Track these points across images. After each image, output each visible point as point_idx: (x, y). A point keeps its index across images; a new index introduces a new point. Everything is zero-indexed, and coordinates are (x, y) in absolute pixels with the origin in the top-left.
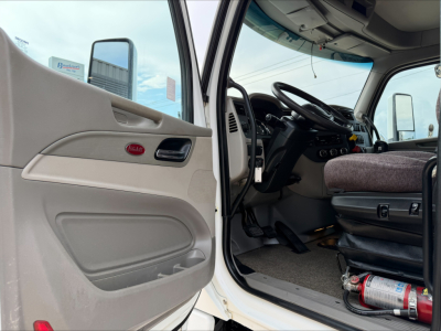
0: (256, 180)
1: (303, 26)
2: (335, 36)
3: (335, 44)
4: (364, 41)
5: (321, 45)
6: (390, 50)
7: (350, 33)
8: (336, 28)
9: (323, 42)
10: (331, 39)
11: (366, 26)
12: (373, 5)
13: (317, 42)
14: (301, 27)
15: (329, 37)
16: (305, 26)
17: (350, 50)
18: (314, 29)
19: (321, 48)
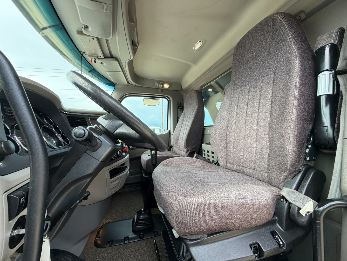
1: (86, 27)
2: (105, 57)
3: (102, 63)
4: (121, 70)
5: (92, 59)
6: (128, 83)
7: (117, 59)
8: (109, 49)
9: (94, 56)
10: (102, 57)
11: (130, 59)
12: (138, 47)
13: (89, 54)
14: (83, 27)
15: (101, 54)
16: (89, 28)
17: (108, 73)
18: (95, 38)
19: (92, 61)
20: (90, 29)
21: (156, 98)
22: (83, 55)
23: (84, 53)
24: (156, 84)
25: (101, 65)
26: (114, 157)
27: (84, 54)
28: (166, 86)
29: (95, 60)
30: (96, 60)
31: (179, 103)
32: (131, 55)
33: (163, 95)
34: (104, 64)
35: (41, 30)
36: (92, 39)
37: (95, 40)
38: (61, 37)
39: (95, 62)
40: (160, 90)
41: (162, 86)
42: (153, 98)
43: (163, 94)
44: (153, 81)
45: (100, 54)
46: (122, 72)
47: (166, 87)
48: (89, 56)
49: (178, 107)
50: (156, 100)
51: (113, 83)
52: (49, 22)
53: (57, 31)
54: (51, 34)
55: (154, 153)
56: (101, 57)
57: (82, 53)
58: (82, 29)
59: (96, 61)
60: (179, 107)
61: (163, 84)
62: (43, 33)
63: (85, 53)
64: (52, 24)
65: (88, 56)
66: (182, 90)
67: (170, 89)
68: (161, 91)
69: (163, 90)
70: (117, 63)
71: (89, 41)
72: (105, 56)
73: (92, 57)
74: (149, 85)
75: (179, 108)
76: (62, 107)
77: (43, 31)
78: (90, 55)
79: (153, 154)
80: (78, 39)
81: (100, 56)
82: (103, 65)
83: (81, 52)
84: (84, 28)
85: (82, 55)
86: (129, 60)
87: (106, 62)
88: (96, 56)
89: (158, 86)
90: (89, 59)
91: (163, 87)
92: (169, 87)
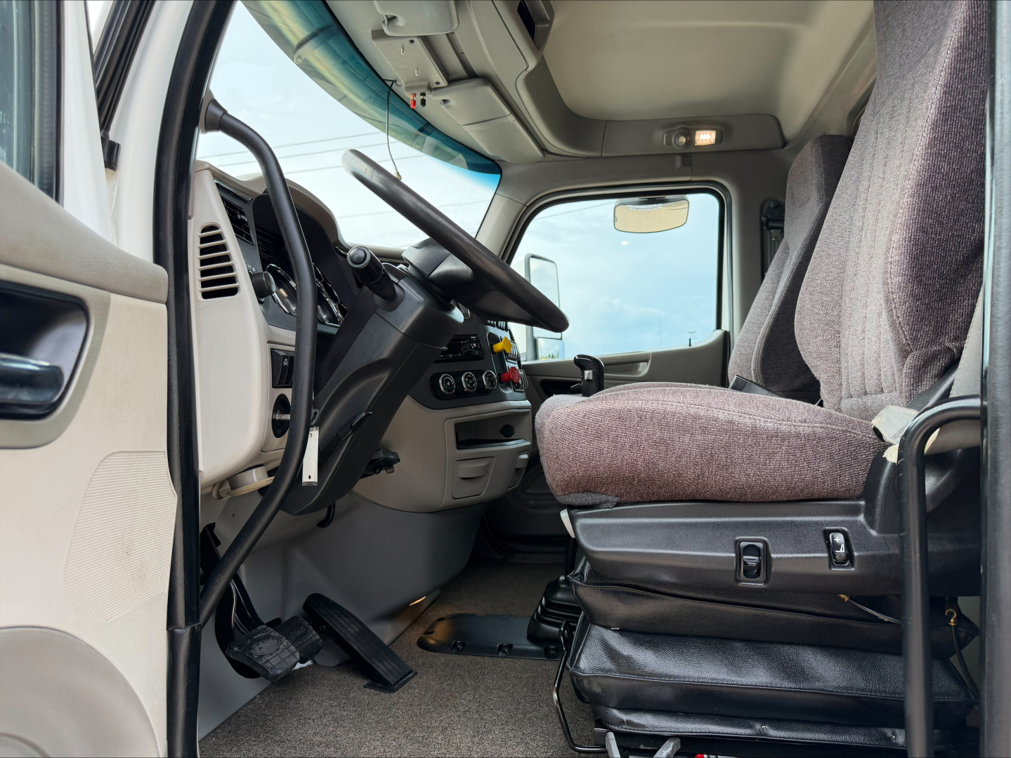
0: (305, 479)
1: (391, 19)
2: (452, 80)
3: (445, 101)
4: (507, 112)
5: (415, 95)
6: (544, 150)
7: (488, 79)
8: (460, 56)
9: (420, 87)
10: (443, 83)
11: (529, 70)
12: (550, 23)
13: (406, 83)
14: (384, 22)
15: (439, 77)
16: (397, 20)
17: (468, 129)
18: (415, 40)
19: (414, 102)
20: (401, 22)
21: (668, 197)
22: (393, 88)
23: (394, 82)
24: (660, 136)
25: (443, 107)
26: (469, 386)
27: (394, 84)
28: (705, 138)
29: (422, 97)
30: (425, 98)
31: (772, 205)
32: (526, 57)
33: (693, 179)
34: (452, 103)
35: (295, 49)
36: (409, 43)
37: (418, 42)
38: (338, 52)
39: (423, 103)
40: (678, 160)
41: (683, 140)
42: (653, 198)
43: (692, 174)
44: (644, 125)
45: (437, 77)
46: (512, 118)
47: (708, 143)
48: (408, 89)
49: (767, 225)
50: (669, 204)
51: (493, 161)
52: (312, 25)
53: (330, 42)
54: (316, 54)
55: (591, 378)
56: (438, 83)
57: (389, 83)
58: (383, 26)
59: (425, 100)
60: (771, 224)
61: (690, 135)
62: (299, 57)
63: (396, 81)
64: (317, 26)
65: (404, 89)
66: (785, 143)
67: (725, 146)
68: (683, 163)
69: (692, 158)
70: (489, 90)
71: (403, 49)
72: (450, 78)
73: (413, 92)
74: (627, 145)
75: (769, 228)
76: (339, 238)
77: (300, 51)
78: (409, 85)
79: (588, 380)
80: (377, 52)
81: (435, 81)
82: (448, 107)
83: (387, 82)
84: (386, 22)
85: (390, 88)
86: (525, 73)
87: (456, 96)
88: (426, 83)
89: (669, 143)
90: (408, 96)
91: (691, 142)
92: (719, 139)
